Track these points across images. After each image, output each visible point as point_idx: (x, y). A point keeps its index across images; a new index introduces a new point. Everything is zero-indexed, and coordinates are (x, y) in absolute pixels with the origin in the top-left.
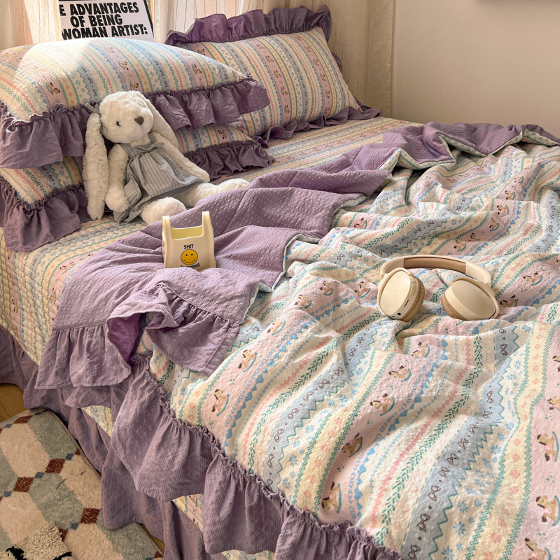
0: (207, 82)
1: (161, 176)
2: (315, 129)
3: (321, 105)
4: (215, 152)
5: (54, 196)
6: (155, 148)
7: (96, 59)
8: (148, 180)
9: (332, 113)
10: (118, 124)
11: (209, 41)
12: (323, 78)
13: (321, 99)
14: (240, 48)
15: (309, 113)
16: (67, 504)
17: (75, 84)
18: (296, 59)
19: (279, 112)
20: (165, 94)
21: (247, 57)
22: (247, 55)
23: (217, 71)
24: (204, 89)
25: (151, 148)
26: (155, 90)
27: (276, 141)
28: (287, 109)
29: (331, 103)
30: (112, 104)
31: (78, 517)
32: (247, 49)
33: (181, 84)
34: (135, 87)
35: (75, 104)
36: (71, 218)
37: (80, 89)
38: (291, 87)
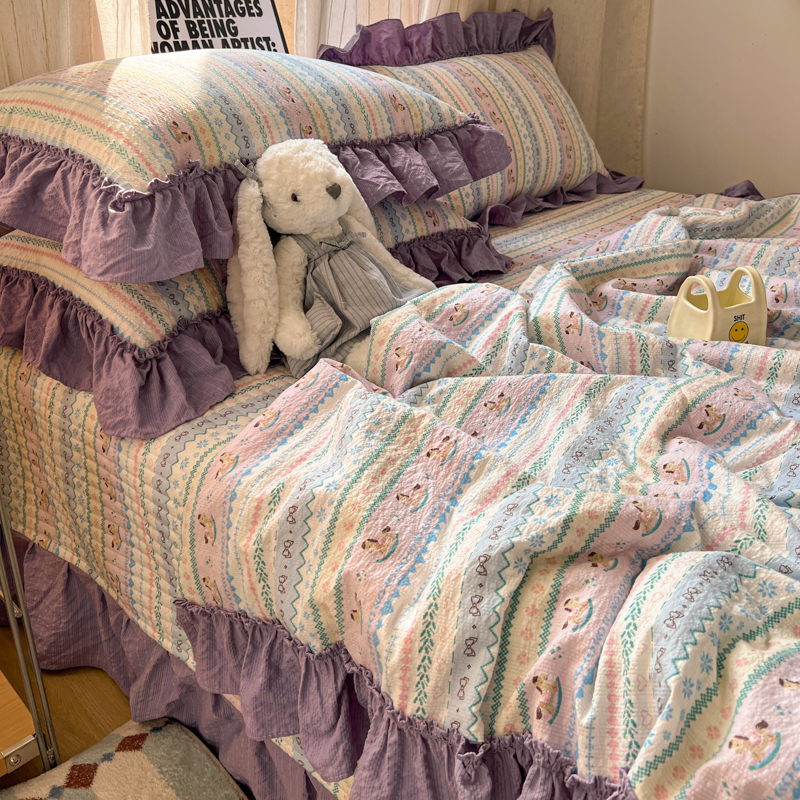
0: (414, 128)
2: (550, 209)
3: (559, 170)
4: (423, 250)
5: (180, 332)
6: (351, 243)
7: (241, 81)
8: (349, 300)
9: (572, 183)
10: (294, 198)
11: (379, 63)
12: (560, 124)
13: (559, 159)
14: (433, 75)
15: (540, 183)
17: (214, 125)
18: (520, 94)
19: (501, 181)
20: (353, 145)
22: (446, 86)
23: (426, 105)
24: (409, 138)
26: (336, 138)
28: (510, 176)
29: (572, 167)
30: (283, 162)
32: (444, 77)
33: (376, 129)
34: (308, 132)
35: (216, 162)
36: (215, 372)
37: (223, 134)
38: (516, 139)
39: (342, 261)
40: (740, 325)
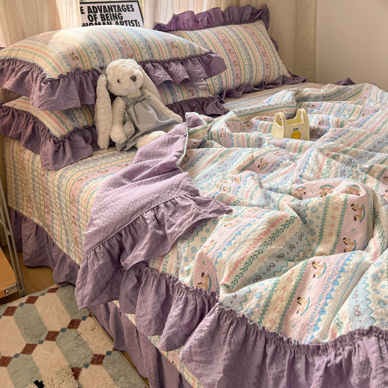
0: (182, 55)
1: (149, 118)
2: (258, 91)
3: (262, 74)
4: (186, 104)
5: (74, 132)
6: (144, 99)
7: (104, 37)
8: (140, 121)
9: (270, 80)
10: (118, 81)
11: (183, 30)
12: (264, 54)
13: (263, 69)
14: (204, 34)
15: (253, 80)
16: (82, 350)
17: (89, 54)
18: (244, 41)
19: (232, 79)
20: (152, 62)
21: (209, 40)
22: (210, 39)
23: (188, 47)
24: (179, 59)
25: (141, 99)
26: (144, 59)
27: (230, 99)
28: (237, 76)
29: (269, 72)
30: (115, 67)
31: (89, 360)
32: (209, 35)
33: (163, 56)
34: (131, 57)
35: (89, 68)
36: (86, 148)
37: (93, 57)
38: (240, 61)
39: (139, 106)
40: (296, 133)
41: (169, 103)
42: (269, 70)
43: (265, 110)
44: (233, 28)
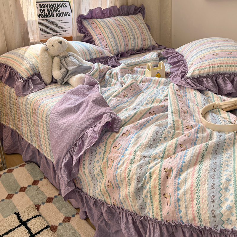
2: (139, 53)
3: (141, 44)
11: (95, 18)
12: (142, 33)
13: (141, 41)
14: (108, 21)
16: (40, 196)
21: (111, 24)
27: (123, 58)
31: (45, 201)
32: (111, 21)
36: (41, 83)
38: (129, 36)
40: (158, 74)
41: (88, 59)
42: (145, 42)
43: (142, 63)
44: (124, 17)
